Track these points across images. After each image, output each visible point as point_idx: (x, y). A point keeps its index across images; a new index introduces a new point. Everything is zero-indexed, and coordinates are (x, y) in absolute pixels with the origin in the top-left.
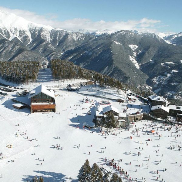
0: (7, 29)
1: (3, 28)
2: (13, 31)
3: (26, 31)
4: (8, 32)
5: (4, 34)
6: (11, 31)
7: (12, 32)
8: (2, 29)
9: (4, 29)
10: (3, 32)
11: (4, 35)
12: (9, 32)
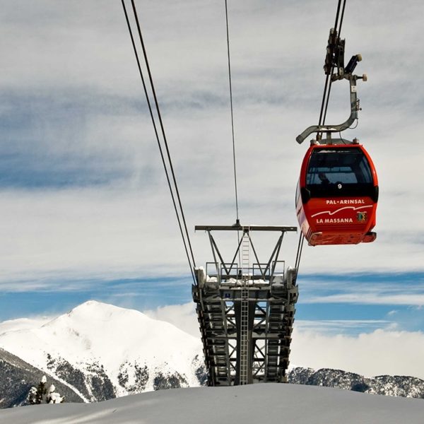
0: (107, 373)
1: (89, 369)
2: (131, 382)
3: (183, 380)
4: (108, 384)
5: (90, 393)
6: (123, 381)
7: (127, 384)
8: (86, 373)
9: (94, 374)
10: (89, 387)
11: (89, 398)
12: (115, 382)
